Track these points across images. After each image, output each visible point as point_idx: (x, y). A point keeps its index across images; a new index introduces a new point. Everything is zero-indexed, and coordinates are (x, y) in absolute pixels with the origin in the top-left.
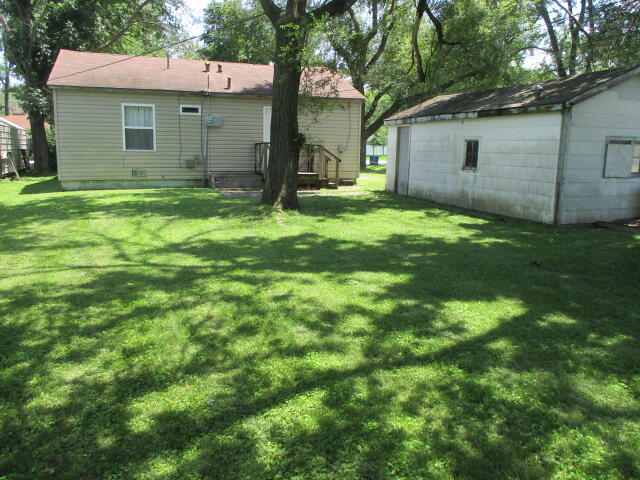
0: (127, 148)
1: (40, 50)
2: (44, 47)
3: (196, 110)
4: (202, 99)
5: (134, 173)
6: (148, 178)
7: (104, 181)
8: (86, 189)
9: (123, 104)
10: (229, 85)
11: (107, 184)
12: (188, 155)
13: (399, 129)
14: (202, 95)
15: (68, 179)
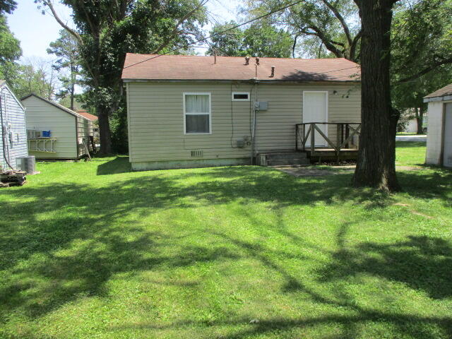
0: (187, 132)
1: (106, 58)
2: (109, 55)
3: (245, 97)
4: (251, 86)
5: (193, 154)
6: (204, 158)
7: (168, 161)
8: (152, 170)
9: (184, 94)
10: (273, 74)
11: (170, 164)
12: (239, 137)
13: (445, 105)
14: (252, 83)
15: (138, 160)
